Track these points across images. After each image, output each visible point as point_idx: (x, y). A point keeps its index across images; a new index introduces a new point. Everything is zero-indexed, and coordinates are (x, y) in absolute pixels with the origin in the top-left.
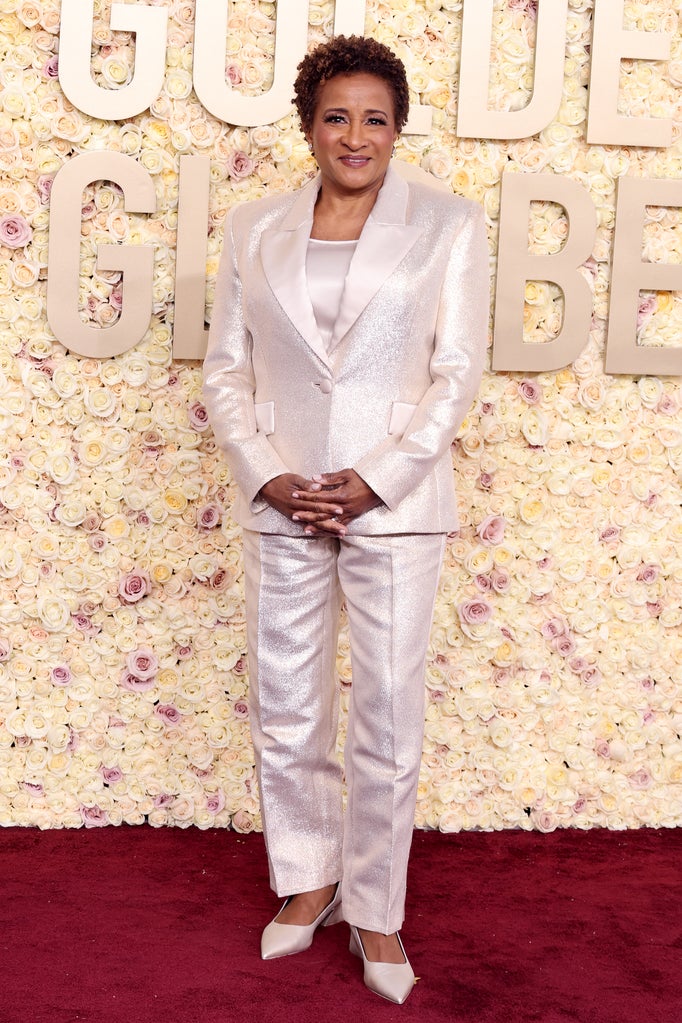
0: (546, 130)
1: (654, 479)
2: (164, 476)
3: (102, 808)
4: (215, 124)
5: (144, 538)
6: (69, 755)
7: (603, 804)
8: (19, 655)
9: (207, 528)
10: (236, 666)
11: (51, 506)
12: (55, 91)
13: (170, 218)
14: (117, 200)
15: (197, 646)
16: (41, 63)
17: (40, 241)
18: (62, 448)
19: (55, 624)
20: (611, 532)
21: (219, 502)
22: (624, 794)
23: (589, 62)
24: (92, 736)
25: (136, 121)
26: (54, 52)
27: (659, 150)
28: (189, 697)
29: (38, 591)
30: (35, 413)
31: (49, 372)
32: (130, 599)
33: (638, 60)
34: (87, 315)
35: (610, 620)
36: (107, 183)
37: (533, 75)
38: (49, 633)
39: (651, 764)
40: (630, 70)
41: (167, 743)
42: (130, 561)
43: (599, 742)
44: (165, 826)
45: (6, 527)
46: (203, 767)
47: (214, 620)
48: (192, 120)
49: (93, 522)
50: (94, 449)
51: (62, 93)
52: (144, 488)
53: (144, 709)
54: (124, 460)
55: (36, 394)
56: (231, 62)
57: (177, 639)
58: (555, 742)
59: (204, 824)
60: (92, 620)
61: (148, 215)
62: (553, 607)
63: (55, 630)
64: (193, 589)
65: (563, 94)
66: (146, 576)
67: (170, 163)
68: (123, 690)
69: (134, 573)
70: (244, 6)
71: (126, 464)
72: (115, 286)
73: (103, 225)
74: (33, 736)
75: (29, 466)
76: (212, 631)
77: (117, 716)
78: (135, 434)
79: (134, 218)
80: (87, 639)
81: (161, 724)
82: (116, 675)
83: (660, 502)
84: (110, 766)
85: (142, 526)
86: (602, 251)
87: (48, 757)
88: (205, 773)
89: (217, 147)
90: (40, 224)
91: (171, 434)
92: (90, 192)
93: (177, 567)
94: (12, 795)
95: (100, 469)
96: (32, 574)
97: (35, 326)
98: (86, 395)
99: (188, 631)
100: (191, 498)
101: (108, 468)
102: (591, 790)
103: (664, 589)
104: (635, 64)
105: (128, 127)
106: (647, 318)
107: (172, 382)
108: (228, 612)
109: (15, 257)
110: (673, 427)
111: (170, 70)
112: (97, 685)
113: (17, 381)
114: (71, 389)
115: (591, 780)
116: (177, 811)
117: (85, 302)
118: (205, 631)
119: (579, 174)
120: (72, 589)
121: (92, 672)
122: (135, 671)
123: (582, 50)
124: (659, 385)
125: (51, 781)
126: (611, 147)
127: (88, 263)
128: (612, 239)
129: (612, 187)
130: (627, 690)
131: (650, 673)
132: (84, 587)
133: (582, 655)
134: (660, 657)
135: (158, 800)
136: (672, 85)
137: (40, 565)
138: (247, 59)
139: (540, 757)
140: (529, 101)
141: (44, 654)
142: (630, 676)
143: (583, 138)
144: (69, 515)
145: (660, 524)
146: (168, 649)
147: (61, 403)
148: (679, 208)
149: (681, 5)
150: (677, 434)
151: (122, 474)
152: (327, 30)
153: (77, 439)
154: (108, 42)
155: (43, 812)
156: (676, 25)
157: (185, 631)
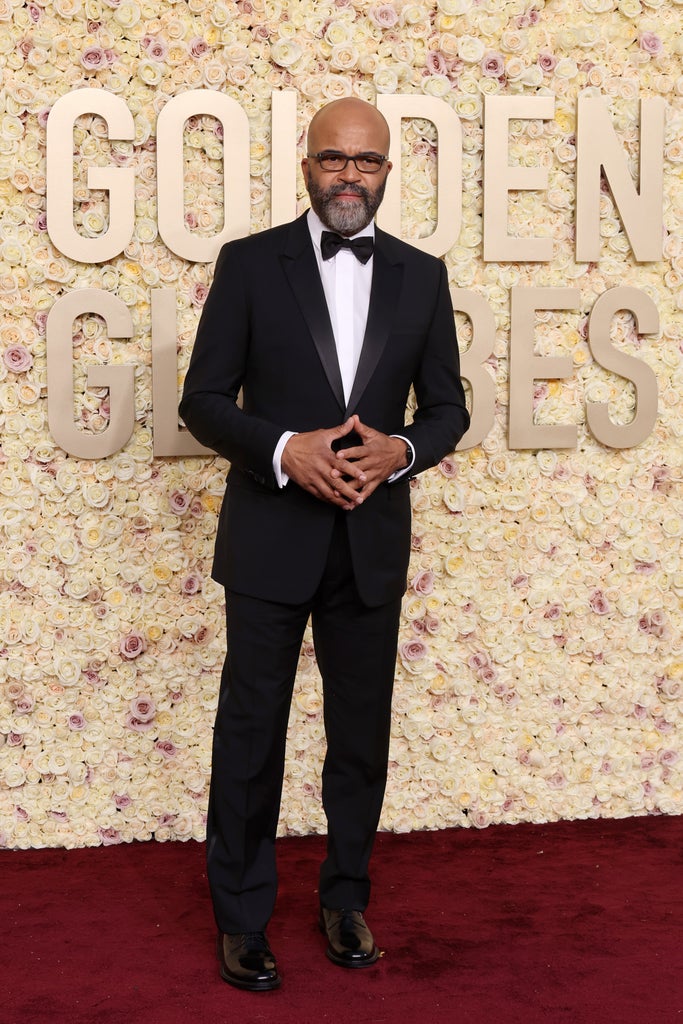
0: (449, 252)
1: (554, 533)
2: (152, 553)
3: (116, 828)
4: (178, 262)
5: (138, 605)
6: (87, 788)
7: (526, 803)
8: (41, 707)
9: (189, 594)
11: (61, 583)
12: (45, 242)
13: (145, 341)
14: (101, 329)
15: (187, 692)
16: (32, 219)
17: (39, 366)
18: (68, 535)
19: (70, 680)
20: (521, 579)
21: (198, 573)
22: (543, 794)
23: (482, 194)
24: (105, 770)
25: (113, 263)
26: (43, 210)
27: (543, 263)
28: (183, 733)
29: (54, 654)
30: (43, 507)
31: (53, 472)
32: (129, 655)
33: (521, 191)
34: (82, 424)
35: (524, 652)
36: (92, 315)
37: (437, 208)
38: (66, 687)
39: (565, 767)
40: (517, 199)
41: (166, 772)
42: (128, 624)
43: (521, 752)
44: (168, 841)
45: (24, 602)
46: (197, 791)
47: (200, 670)
48: (159, 259)
49: (96, 593)
50: (94, 534)
51: (51, 243)
52: (136, 564)
53: (146, 745)
54: (118, 541)
55: (43, 491)
56: (188, 210)
57: (171, 686)
58: (485, 754)
60: (100, 675)
61: (127, 340)
62: (476, 644)
63: (70, 685)
64: (181, 645)
65: (462, 222)
66: (142, 636)
67: (143, 296)
68: (128, 731)
69: (132, 634)
70: (197, 163)
71: (120, 545)
72: (103, 399)
73: (91, 349)
74: (56, 773)
75: (41, 551)
76: (198, 678)
77: (124, 752)
78: (126, 520)
79: (115, 342)
80: (96, 691)
81: (161, 757)
82: (122, 719)
83: (559, 552)
84: (121, 794)
85: (136, 596)
86: (501, 350)
87: (70, 789)
88: (199, 795)
89: (181, 280)
90: (39, 351)
91: (156, 518)
92: (79, 323)
93: (167, 627)
94: (41, 822)
95: (99, 550)
96: (48, 640)
97: (40, 436)
98: (84, 489)
99: (179, 680)
100: (175, 570)
101: (106, 550)
102: (516, 792)
103: (567, 623)
104: (520, 194)
105: (106, 268)
106: (541, 402)
107: (154, 476)
108: (211, 662)
109: (20, 380)
110: (567, 490)
111: (139, 220)
112: (106, 728)
113: (27, 481)
114: (72, 486)
115: (516, 784)
116: (178, 827)
117: (80, 414)
118: (192, 679)
119: (480, 287)
120: (82, 650)
121: (102, 718)
122: (137, 714)
123: (476, 185)
124: (554, 457)
125: (73, 809)
126: (504, 263)
127: (80, 382)
128: (509, 339)
129: (506, 297)
130: (542, 708)
131: (559, 693)
132: (92, 648)
133: (503, 682)
134: (567, 680)
135: (162, 820)
136: (551, 210)
137: (54, 632)
138: (201, 207)
139: (473, 767)
140: (434, 229)
141: (61, 705)
142: (543, 697)
143: (480, 257)
144: (76, 590)
145: (560, 571)
146: (163, 695)
147: (64, 498)
148: (562, 311)
149: (556, 144)
150: (571, 496)
151: (117, 553)
152: (266, 180)
153: (79, 526)
154: (86, 199)
155: (68, 835)
156: (551, 160)
157: (176, 679)
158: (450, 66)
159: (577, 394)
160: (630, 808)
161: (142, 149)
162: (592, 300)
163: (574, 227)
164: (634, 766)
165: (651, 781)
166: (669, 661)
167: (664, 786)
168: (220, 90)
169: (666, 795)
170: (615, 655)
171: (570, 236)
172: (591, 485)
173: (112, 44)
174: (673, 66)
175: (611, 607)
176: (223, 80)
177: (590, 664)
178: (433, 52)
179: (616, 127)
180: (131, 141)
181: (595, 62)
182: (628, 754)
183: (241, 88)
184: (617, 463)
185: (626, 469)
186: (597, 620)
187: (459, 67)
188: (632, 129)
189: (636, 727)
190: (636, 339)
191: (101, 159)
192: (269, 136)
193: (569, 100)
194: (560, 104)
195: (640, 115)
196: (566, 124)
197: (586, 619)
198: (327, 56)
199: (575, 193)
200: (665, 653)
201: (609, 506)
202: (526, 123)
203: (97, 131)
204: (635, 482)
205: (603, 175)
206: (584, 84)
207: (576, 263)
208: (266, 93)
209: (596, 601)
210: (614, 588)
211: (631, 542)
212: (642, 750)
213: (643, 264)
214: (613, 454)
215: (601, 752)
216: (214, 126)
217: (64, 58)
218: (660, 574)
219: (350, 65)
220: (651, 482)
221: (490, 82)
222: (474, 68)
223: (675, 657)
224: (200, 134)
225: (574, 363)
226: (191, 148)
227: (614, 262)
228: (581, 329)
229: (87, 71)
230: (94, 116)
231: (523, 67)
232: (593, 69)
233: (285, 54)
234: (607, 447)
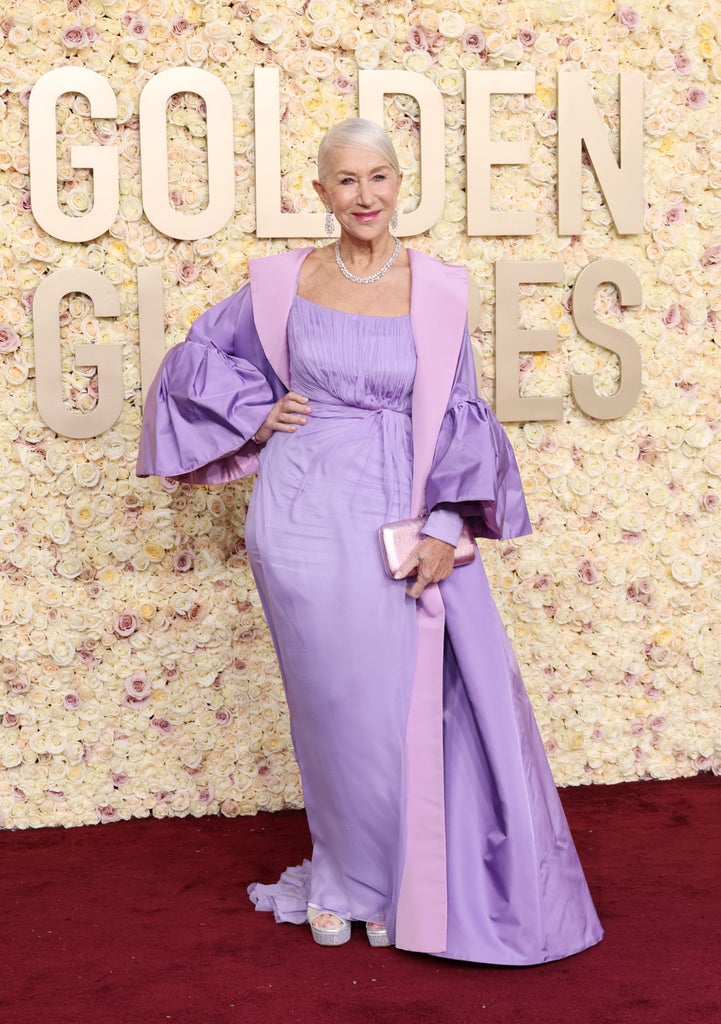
0: (434, 227)
1: (542, 505)
2: (144, 532)
3: (114, 806)
4: (163, 240)
5: (131, 583)
6: (84, 766)
8: (36, 687)
9: (182, 572)
10: (215, 682)
11: (53, 563)
12: (30, 221)
13: (132, 320)
14: (88, 308)
15: (182, 668)
16: (16, 199)
17: (26, 346)
18: (59, 515)
19: (64, 659)
20: (510, 551)
21: (190, 551)
23: (465, 169)
24: (101, 749)
25: (99, 242)
26: (27, 189)
27: (527, 237)
28: (178, 710)
29: (47, 634)
30: (33, 487)
31: (42, 452)
32: (124, 634)
33: (504, 165)
34: (70, 404)
35: (515, 622)
36: (78, 294)
37: (420, 183)
38: (60, 667)
39: (556, 735)
40: (498, 174)
41: (162, 749)
42: (121, 603)
44: (166, 817)
45: (17, 582)
46: (194, 767)
47: (194, 646)
48: (145, 237)
49: (88, 572)
50: (85, 514)
51: (36, 222)
52: (128, 542)
53: (142, 723)
54: (109, 521)
55: (33, 471)
56: (173, 188)
57: (166, 663)
59: (199, 812)
60: (94, 654)
61: (114, 319)
63: (64, 664)
64: (174, 622)
65: (446, 197)
66: (135, 613)
67: (128, 274)
68: (124, 709)
69: (126, 612)
70: (180, 141)
71: (112, 524)
72: (92, 378)
73: (78, 329)
74: (53, 752)
75: (32, 531)
76: (192, 655)
77: (120, 730)
78: (117, 499)
79: (102, 321)
80: (91, 669)
81: (157, 734)
82: (117, 697)
83: (547, 523)
84: (118, 771)
85: (129, 574)
86: (486, 323)
87: (67, 768)
88: (196, 771)
89: (167, 259)
90: (26, 331)
91: (146, 497)
92: (65, 303)
93: (161, 605)
94: (39, 802)
95: (91, 529)
96: (41, 620)
97: (27, 416)
98: (74, 470)
99: (173, 657)
100: (167, 547)
101: (97, 529)
103: (556, 593)
104: (503, 168)
105: (92, 246)
106: (527, 375)
108: (205, 638)
109: (8, 361)
110: (554, 462)
111: (124, 198)
112: (102, 706)
113: (17, 462)
114: (62, 465)
116: (176, 803)
117: (68, 394)
118: (187, 656)
119: (464, 262)
120: (76, 630)
121: (97, 696)
122: (132, 692)
123: (459, 160)
124: (541, 428)
125: (70, 788)
126: (488, 238)
127: (68, 361)
128: (494, 312)
129: (491, 270)
130: (533, 677)
131: (550, 662)
132: (85, 627)
134: (557, 649)
135: (159, 796)
136: (534, 184)
137: (48, 612)
138: (186, 184)
140: (418, 205)
141: (56, 685)
142: (534, 666)
143: (464, 232)
144: (68, 569)
145: (548, 541)
146: (158, 673)
147: (54, 478)
148: (546, 284)
149: (537, 118)
150: (558, 467)
151: (109, 532)
152: (250, 157)
153: (70, 506)
154: (70, 178)
155: (66, 814)
156: (533, 135)
157: (170, 657)
158: (431, 42)
159: (562, 366)
160: (621, 774)
161: (125, 127)
162: (576, 273)
163: (557, 201)
164: (624, 733)
165: (642, 747)
166: (657, 628)
167: (654, 752)
168: (202, 67)
169: (656, 761)
170: (606, 623)
171: (553, 210)
172: (578, 456)
173: (93, 22)
174: (651, 40)
175: (599, 576)
176: (204, 57)
177: (579, 633)
178: (413, 27)
179: (596, 101)
180: (114, 119)
181: (574, 37)
182: (619, 720)
183: (223, 65)
184: (602, 434)
185: (612, 440)
186: (585, 590)
187: (440, 43)
188: (612, 102)
189: (627, 694)
190: (619, 311)
191: (84, 138)
192: (252, 113)
193: (550, 75)
194: (541, 79)
195: (619, 88)
196: (547, 98)
197: (574, 589)
198: (308, 32)
199: (557, 167)
200: (653, 621)
201: (596, 477)
202: (507, 98)
203: (80, 110)
204: (621, 453)
205: (584, 149)
206: (564, 59)
207: (559, 237)
208: (248, 70)
209: (584, 570)
210: (602, 558)
211: (618, 512)
212: (632, 717)
213: (625, 237)
214: (598, 425)
215: (592, 719)
216: (197, 103)
217: (45, 37)
218: (647, 542)
219: (332, 41)
220: (637, 452)
221: (470, 58)
222: (455, 43)
223: (663, 624)
224: (183, 111)
225: (559, 336)
226: (174, 125)
227: (596, 235)
228: (565, 302)
229: (69, 50)
230: (76, 95)
231: (503, 41)
232: (573, 43)
233: (267, 31)
234: (593, 418)
